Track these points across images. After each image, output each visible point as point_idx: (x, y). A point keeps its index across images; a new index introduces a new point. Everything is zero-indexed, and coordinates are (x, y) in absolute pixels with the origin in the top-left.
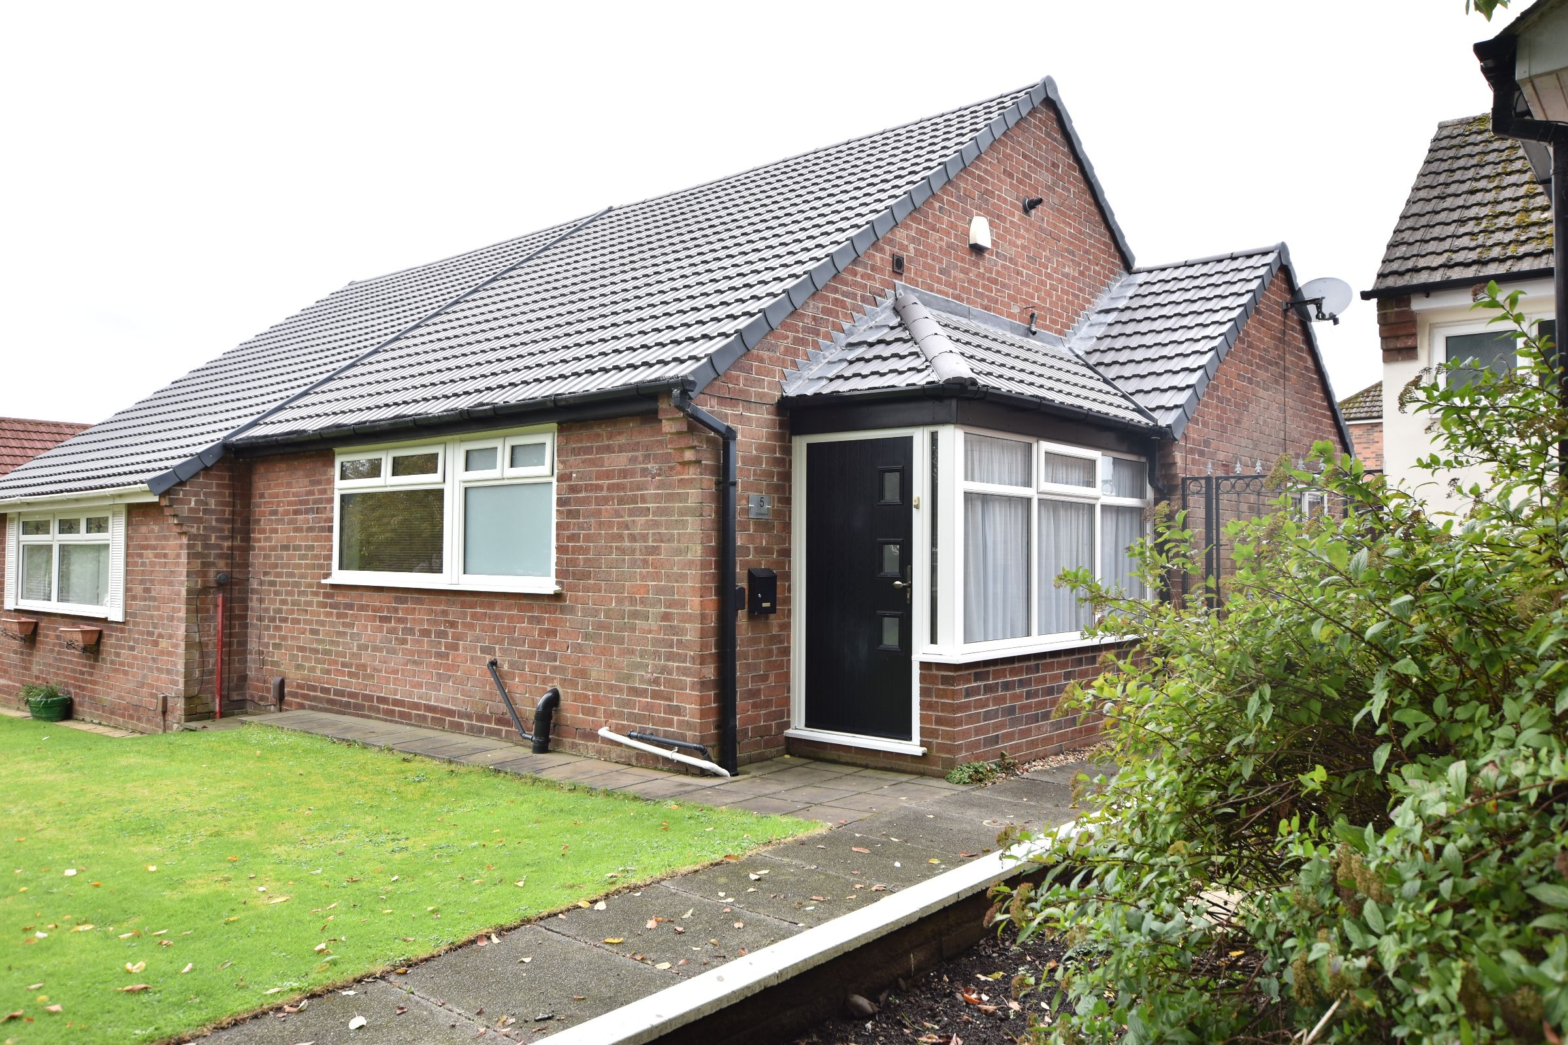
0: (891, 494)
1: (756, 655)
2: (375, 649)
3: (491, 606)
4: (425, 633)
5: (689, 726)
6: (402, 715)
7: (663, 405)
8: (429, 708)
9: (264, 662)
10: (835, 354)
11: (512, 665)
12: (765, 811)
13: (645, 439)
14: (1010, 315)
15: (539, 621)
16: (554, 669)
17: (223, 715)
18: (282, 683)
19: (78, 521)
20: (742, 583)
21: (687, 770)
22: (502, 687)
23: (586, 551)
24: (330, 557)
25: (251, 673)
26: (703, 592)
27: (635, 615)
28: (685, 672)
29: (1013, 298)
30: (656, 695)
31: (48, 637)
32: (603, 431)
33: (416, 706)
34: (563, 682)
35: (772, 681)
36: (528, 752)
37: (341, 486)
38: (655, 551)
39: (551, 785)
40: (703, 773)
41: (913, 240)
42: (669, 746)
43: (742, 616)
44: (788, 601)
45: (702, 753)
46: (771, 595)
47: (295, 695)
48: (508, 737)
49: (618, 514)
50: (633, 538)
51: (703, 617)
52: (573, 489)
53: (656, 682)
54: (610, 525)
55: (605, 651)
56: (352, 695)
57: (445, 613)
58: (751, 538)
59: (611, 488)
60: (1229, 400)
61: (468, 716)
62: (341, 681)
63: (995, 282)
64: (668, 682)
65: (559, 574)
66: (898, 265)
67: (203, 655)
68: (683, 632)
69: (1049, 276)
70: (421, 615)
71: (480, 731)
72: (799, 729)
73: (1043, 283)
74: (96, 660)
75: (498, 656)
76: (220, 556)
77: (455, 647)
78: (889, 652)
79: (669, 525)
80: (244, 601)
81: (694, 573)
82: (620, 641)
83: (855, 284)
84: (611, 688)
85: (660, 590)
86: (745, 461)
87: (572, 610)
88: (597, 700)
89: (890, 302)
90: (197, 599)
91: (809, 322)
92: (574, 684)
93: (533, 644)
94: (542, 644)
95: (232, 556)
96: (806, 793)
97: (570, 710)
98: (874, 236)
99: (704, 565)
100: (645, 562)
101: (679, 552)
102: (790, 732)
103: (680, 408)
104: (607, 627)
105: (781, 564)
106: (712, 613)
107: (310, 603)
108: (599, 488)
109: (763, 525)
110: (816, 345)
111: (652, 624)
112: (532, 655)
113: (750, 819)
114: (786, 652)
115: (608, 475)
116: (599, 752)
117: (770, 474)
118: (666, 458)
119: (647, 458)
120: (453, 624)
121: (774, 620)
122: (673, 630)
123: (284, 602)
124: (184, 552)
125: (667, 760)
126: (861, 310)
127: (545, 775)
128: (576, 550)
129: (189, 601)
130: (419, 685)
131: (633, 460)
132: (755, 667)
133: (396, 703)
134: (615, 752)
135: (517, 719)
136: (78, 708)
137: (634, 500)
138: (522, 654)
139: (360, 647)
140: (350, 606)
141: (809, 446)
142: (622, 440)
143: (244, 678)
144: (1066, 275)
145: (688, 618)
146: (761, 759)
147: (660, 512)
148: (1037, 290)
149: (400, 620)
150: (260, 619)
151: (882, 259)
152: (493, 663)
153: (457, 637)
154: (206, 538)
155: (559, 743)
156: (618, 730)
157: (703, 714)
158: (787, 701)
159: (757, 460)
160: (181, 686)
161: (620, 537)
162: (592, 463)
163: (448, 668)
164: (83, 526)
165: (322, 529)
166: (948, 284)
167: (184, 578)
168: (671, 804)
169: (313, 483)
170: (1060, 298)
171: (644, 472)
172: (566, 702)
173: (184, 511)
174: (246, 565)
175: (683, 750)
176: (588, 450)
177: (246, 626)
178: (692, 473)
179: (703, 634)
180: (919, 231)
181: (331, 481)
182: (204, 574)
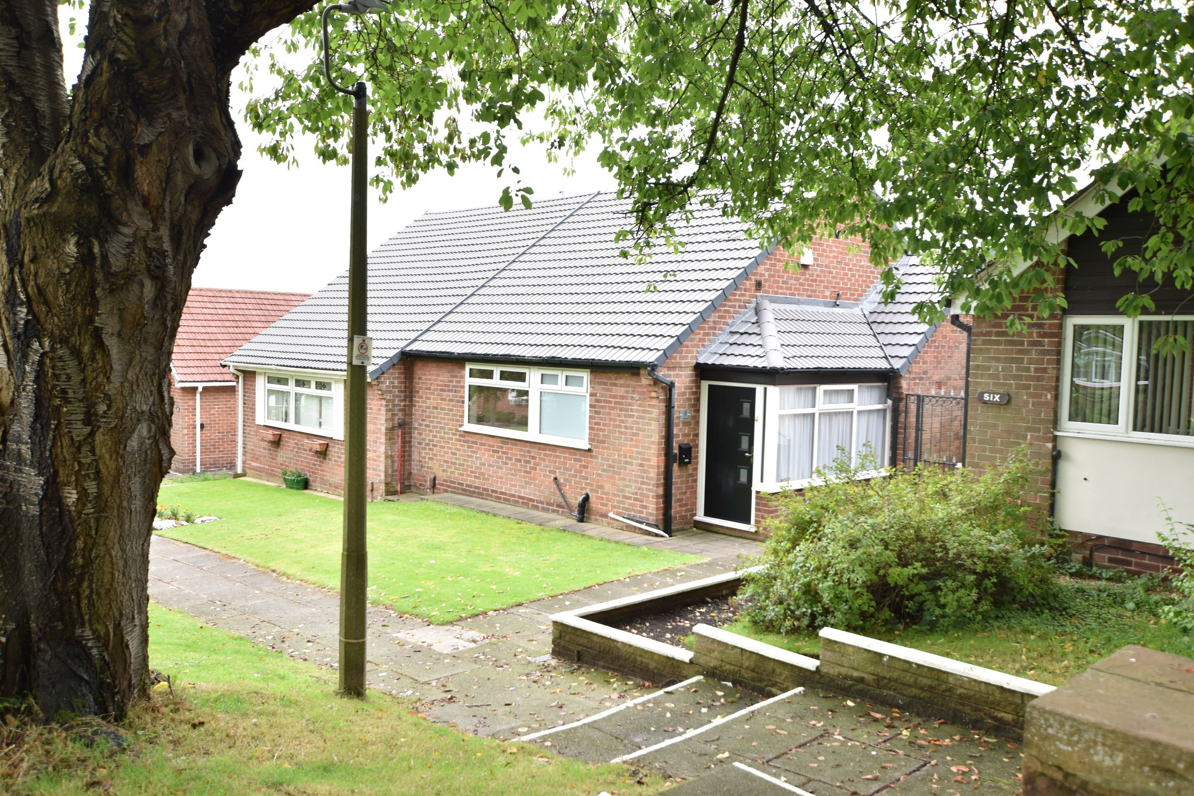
0: (746, 413)
1: (682, 483)
2: (490, 465)
3: (554, 451)
4: (519, 460)
5: (651, 514)
6: (505, 499)
7: (642, 372)
8: (520, 497)
9: (422, 466)
10: (724, 338)
11: (565, 480)
12: (684, 552)
13: (633, 383)
14: (824, 297)
15: (580, 461)
16: (587, 484)
17: (402, 493)
18: (435, 479)
19: (309, 382)
20: (676, 451)
21: (649, 533)
22: (560, 490)
23: (604, 430)
24: (462, 416)
25: (414, 471)
26: (659, 455)
27: (626, 463)
28: (650, 490)
29: (826, 287)
30: (635, 499)
31: (289, 443)
32: (613, 376)
33: (513, 496)
34: (591, 490)
35: (688, 495)
36: (575, 522)
37: (469, 381)
38: (636, 435)
39: (590, 537)
40: (657, 535)
41: (767, 270)
42: (642, 523)
43: (675, 466)
44: (697, 457)
45: (657, 527)
46: (689, 456)
47: (442, 485)
48: (563, 514)
49: (619, 415)
50: (626, 428)
51: (658, 467)
52: (597, 401)
53: (636, 494)
54: (615, 420)
55: (612, 478)
56: (476, 487)
57: (529, 452)
58: (681, 430)
59: (616, 403)
60: (943, 347)
61: (542, 503)
62: (470, 480)
63: (815, 281)
64: (642, 494)
65: (590, 440)
66: (759, 285)
67: (393, 462)
68: (649, 472)
69: (850, 270)
70: (516, 452)
71: (548, 510)
72: (700, 517)
73: (846, 274)
74: (325, 458)
75: (558, 475)
76: (400, 410)
77: (535, 469)
78: (742, 485)
79: (644, 424)
80: (410, 433)
81: (655, 447)
82: (619, 474)
83: (736, 300)
84: (614, 495)
85: (638, 453)
86: (679, 394)
87: (596, 457)
88: (608, 499)
89: (753, 305)
90: (390, 431)
91: (711, 324)
92: (597, 492)
93: (576, 471)
94: (581, 472)
95: (404, 410)
96: (702, 546)
97: (594, 504)
98: (746, 273)
99: (659, 444)
100: (632, 440)
101: (648, 437)
102: (696, 518)
103: (649, 374)
104: (613, 467)
105: (694, 441)
106: (662, 465)
107: (451, 439)
108: (610, 402)
109: (686, 424)
110: (714, 334)
111: (635, 467)
112: (576, 476)
113: (678, 555)
114: (695, 481)
115: (615, 397)
116: (609, 523)
117: (690, 399)
118: (643, 393)
119: (633, 392)
120: (534, 458)
121: (690, 467)
122: (644, 471)
123: (435, 436)
124: (384, 408)
125: (640, 529)
126: (736, 312)
127: (586, 533)
128: (599, 430)
129: (386, 434)
130: (515, 486)
131: (627, 392)
132: (681, 488)
133: (502, 493)
134: (616, 524)
135: (569, 506)
136: (311, 483)
137: (627, 410)
138: (570, 475)
139: (481, 464)
140: (476, 443)
141: (710, 386)
142: (622, 382)
143: (410, 474)
144: (862, 266)
145: (651, 467)
146: (683, 530)
147: (639, 417)
148: (842, 279)
149: (503, 453)
150: (420, 443)
151: (750, 284)
152: (556, 479)
153: (536, 464)
154: (393, 401)
155: (589, 518)
156: (618, 514)
157: (657, 509)
158: (695, 504)
159: (684, 394)
160: (383, 477)
161: (620, 427)
162: (608, 390)
163: (531, 478)
164: (313, 385)
165: (458, 401)
166: (787, 289)
167: (383, 422)
168: (645, 548)
169: (453, 376)
170: (857, 281)
171: (632, 398)
172: (592, 499)
173: (384, 387)
174: (411, 414)
175: (648, 525)
176: (605, 384)
177: (411, 447)
178: (654, 402)
179: (658, 474)
180: (771, 265)
181: (463, 377)
182: (393, 420)
